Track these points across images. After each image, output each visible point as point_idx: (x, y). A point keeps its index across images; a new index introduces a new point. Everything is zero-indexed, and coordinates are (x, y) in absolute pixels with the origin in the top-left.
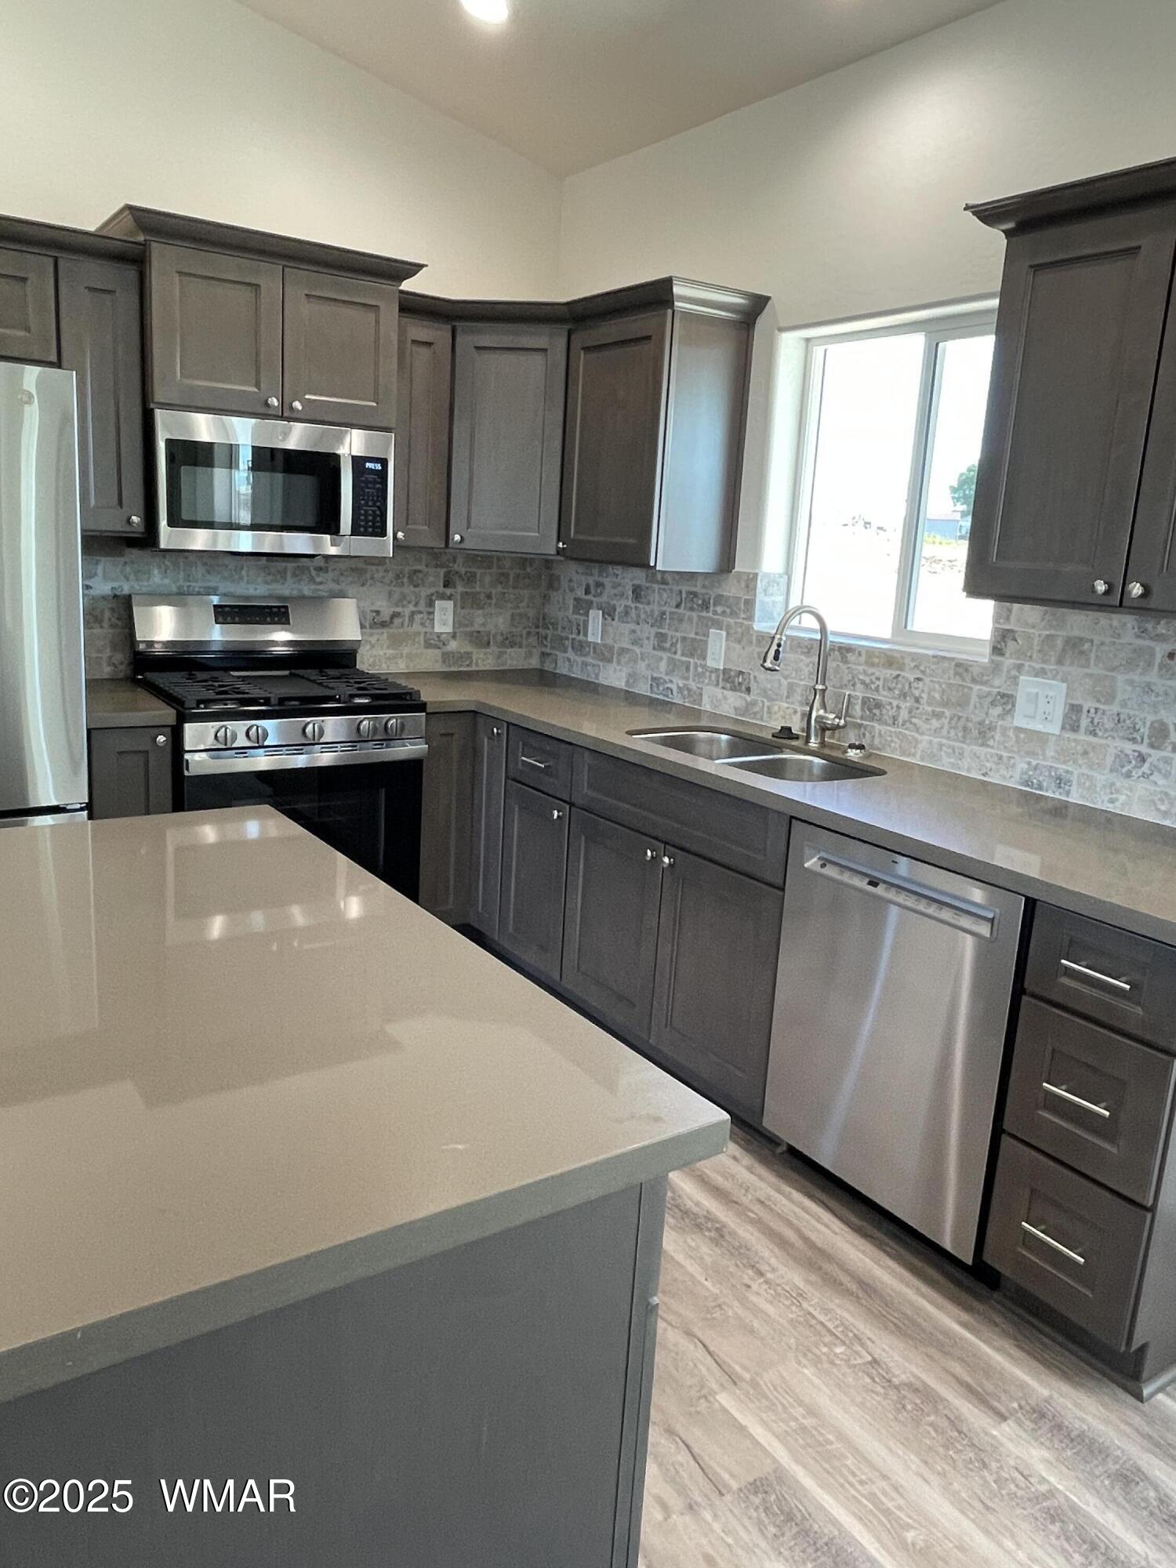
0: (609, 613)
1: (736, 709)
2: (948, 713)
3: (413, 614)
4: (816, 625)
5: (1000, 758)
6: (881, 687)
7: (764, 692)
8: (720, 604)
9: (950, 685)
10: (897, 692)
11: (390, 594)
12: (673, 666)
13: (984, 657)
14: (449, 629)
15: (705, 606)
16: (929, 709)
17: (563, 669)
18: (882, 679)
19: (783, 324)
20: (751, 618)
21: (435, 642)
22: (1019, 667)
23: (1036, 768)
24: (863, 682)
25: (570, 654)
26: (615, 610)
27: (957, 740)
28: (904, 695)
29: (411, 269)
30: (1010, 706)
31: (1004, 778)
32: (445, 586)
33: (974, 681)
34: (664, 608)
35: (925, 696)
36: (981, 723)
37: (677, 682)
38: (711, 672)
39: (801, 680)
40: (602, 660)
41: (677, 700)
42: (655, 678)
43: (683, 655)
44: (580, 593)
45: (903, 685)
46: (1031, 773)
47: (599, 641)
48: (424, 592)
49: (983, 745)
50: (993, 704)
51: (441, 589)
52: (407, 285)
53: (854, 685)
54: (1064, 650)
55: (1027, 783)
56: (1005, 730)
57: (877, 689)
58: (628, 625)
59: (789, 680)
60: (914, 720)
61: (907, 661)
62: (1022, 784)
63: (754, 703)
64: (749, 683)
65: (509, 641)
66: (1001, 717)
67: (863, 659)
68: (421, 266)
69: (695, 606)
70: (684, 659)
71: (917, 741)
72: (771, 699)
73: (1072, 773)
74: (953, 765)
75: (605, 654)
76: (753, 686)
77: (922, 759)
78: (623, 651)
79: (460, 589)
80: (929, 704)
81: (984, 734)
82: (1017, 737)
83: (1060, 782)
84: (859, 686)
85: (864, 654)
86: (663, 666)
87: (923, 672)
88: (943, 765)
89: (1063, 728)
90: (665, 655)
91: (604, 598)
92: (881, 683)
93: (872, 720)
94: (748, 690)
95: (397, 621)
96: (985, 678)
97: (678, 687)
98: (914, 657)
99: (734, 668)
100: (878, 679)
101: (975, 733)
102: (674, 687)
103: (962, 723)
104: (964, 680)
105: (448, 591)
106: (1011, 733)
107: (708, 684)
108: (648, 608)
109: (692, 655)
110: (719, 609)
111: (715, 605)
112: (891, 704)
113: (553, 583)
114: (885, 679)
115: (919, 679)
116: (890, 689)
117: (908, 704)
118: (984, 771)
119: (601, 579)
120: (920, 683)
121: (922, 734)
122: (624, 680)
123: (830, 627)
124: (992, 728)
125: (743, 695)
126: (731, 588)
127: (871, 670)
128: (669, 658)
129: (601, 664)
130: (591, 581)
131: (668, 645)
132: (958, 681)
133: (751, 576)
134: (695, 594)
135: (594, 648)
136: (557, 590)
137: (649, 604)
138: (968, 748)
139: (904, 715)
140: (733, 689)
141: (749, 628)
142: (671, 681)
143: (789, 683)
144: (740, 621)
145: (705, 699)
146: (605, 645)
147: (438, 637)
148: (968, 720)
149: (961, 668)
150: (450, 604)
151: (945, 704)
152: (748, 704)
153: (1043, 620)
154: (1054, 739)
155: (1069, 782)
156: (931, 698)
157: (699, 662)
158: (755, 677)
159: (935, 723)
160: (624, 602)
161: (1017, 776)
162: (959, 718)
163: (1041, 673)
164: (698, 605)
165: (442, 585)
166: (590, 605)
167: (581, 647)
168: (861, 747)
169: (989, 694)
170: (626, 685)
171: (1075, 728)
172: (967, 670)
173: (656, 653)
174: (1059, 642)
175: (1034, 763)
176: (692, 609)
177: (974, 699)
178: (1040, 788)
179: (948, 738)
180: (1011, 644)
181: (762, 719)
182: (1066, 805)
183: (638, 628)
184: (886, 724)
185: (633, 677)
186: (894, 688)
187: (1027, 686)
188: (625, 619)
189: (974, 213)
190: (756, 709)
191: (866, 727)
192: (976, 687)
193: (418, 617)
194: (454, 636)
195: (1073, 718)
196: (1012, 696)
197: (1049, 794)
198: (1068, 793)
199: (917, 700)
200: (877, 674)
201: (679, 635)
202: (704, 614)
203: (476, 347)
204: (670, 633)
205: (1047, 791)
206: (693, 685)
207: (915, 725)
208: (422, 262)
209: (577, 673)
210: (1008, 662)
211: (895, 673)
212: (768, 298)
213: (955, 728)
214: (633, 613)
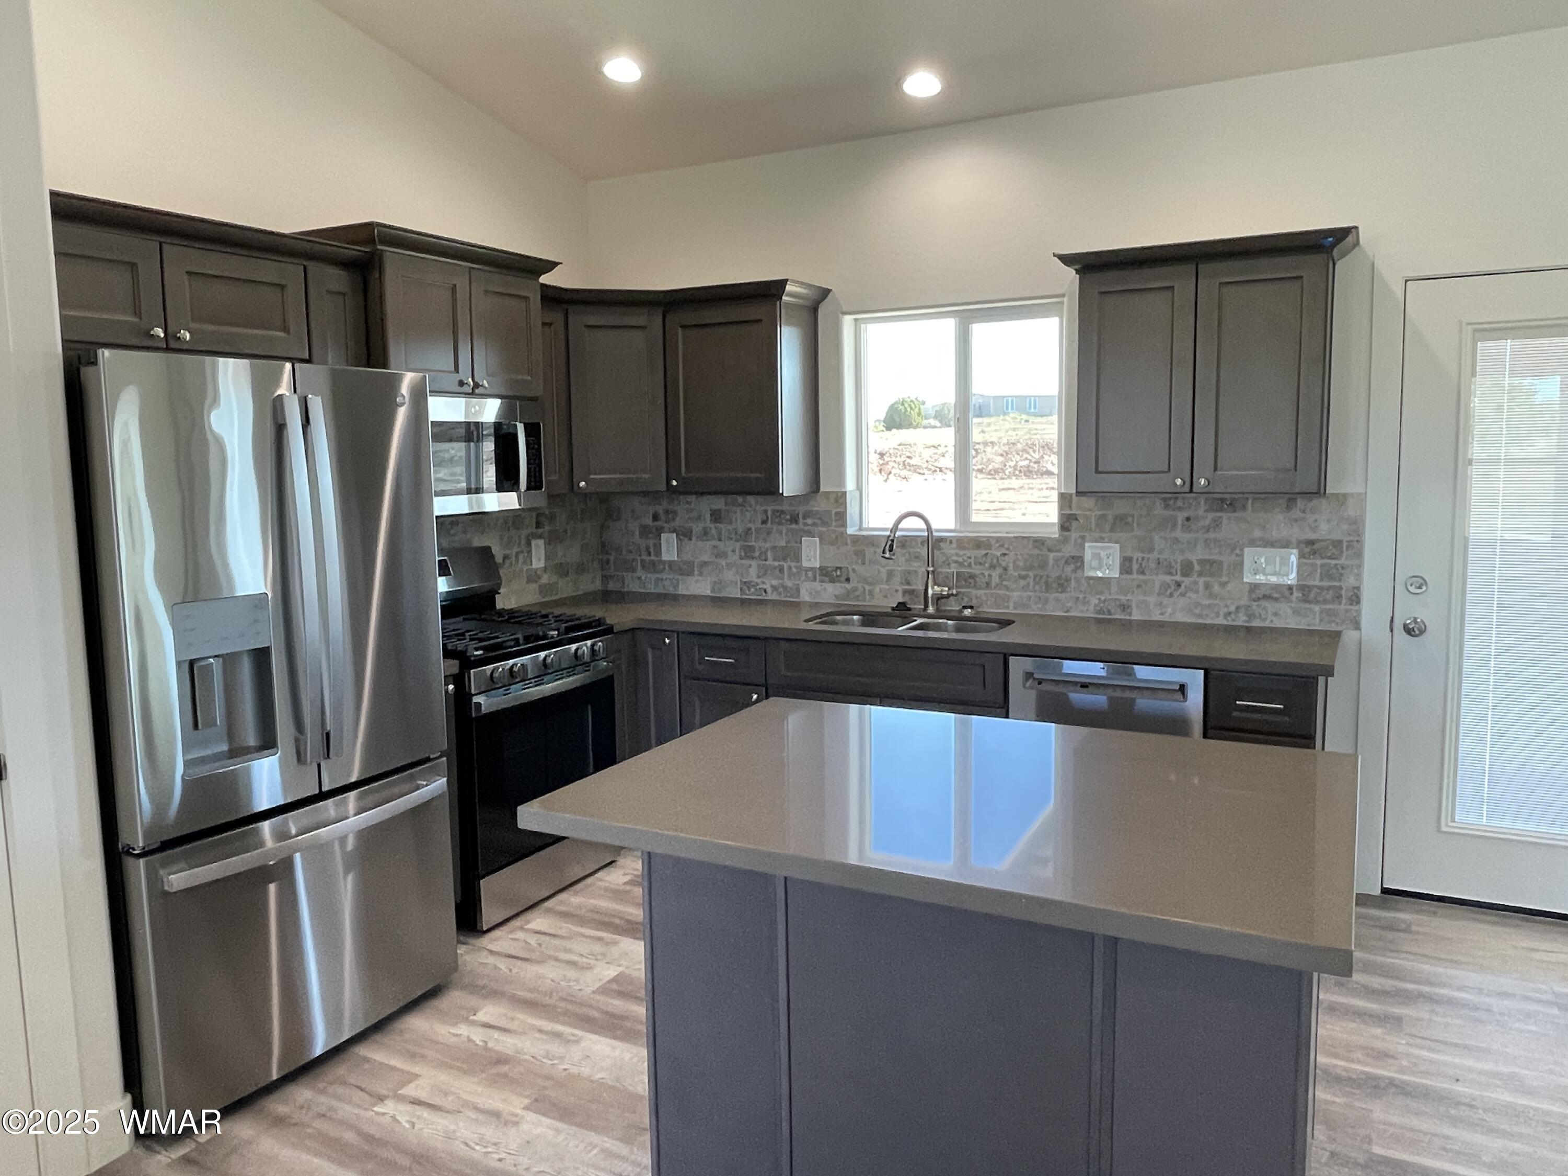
0: (684, 534)
1: (836, 596)
2: (1031, 574)
3: (517, 553)
4: (924, 526)
5: (1078, 598)
6: (973, 563)
7: (865, 580)
8: (809, 517)
9: (1030, 556)
10: (987, 565)
11: (501, 539)
12: (764, 571)
13: (1055, 533)
14: (542, 564)
15: (794, 519)
16: (1016, 574)
17: (635, 587)
18: (973, 558)
19: (844, 310)
20: (844, 525)
21: (533, 577)
22: (1083, 538)
23: (1104, 601)
24: (956, 562)
25: (640, 573)
26: (691, 531)
27: (1041, 592)
28: (993, 567)
29: (550, 266)
30: (1079, 564)
31: (1082, 611)
32: (537, 527)
33: (1049, 550)
34: (749, 525)
35: (1011, 565)
36: (1059, 578)
37: (769, 583)
38: (806, 571)
39: (899, 566)
40: (681, 574)
41: (772, 596)
42: (745, 583)
43: (774, 560)
44: (649, 521)
45: (992, 559)
46: (1102, 605)
47: (676, 559)
48: (524, 533)
49: (1063, 591)
50: (1067, 563)
51: (534, 530)
52: (545, 279)
53: (949, 564)
54: (1115, 523)
55: (1099, 612)
56: (1078, 581)
57: (970, 565)
58: (708, 543)
59: (887, 568)
60: (1005, 583)
61: (993, 542)
62: (1097, 613)
63: (856, 589)
64: (848, 575)
65: (581, 569)
66: (1075, 571)
67: (954, 545)
68: (556, 264)
69: (784, 521)
70: (776, 564)
71: (1009, 597)
72: (870, 584)
73: (1131, 600)
74: (1041, 609)
75: (685, 569)
76: (852, 576)
77: (1015, 608)
78: (705, 564)
79: (547, 528)
80: (1015, 571)
81: (1062, 584)
82: (1089, 584)
83: (1125, 607)
84: (953, 565)
85: (954, 541)
86: (753, 571)
87: (1008, 549)
88: (1033, 610)
89: (1121, 573)
90: (754, 563)
91: (677, 523)
92: (972, 561)
93: (969, 587)
94: (848, 580)
95: (507, 562)
96: (1058, 548)
97: (772, 586)
98: (998, 539)
99: (830, 564)
100: (970, 558)
101: (1055, 585)
102: (767, 586)
103: (1044, 580)
104: (1041, 550)
105: (540, 531)
106: (1083, 581)
107: (805, 581)
108: (730, 527)
109: (784, 559)
110: (809, 521)
111: (804, 518)
112: (983, 574)
113: (612, 515)
114: (975, 557)
115: (1005, 555)
116: (980, 564)
117: (998, 572)
118: (1066, 610)
119: (671, 507)
120: (1006, 557)
121: (1013, 590)
122: (709, 587)
123: (934, 526)
124: (1068, 580)
125: (843, 585)
126: (819, 505)
127: (961, 553)
128: (759, 566)
129: (680, 577)
130: (660, 510)
131: (757, 554)
132: (1036, 552)
133: (839, 494)
134: (782, 512)
135: (670, 566)
136: (619, 519)
137: (731, 522)
138: (1052, 596)
139: (995, 580)
140: (832, 581)
141: (843, 534)
142: (764, 583)
143: (888, 570)
144: (833, 528)
145: (803, 592)
146: (684, 563)
147: (536, 572)
148: (1048, 576)
149: (1039, 542)
150: (541, 542)
151: (1031, 568)
152: (848, 592)
153: (1096, 505)
154: (1115, 581)
155: (1129, 607)
156: (1016, 568)
157: (793, 564)
158: (854, 570)
159: (1022, 583)
160: (701, 525)
161: (1092, 608)
162: (1041, 577)
163: (1101, 539)
164: (787, 520)
165: (535, 526)
166: (660, 531)
167: (653, 567)
168: (971, 608)
169: (1063, 557)
170: (712, 592)
171: (1129, 572)
172: (1043, 544)
173: (743, 562)
174: (1110, 518)
175: (1103, 598)
176: (780, 523)
177: (1051, 562)
178: (1109, 613)
179: (1035, 591)
180: (1075, 524)
181: (864, 601)
182: (1130, 622)
183: (721, 544)
184: (981, 588)
185: (715, 585)
186: (985, 562)
187: (1090, 550)
188: (704, 538)
189: (1059, 258)
190: (857, 593)
191: (963, 594)
192: (1052, 555)
193: (521, 557)
194: (545, 569)
195: (1126, 565)
196: (1081, 557)
197: (1117, 617)
198: (1130, 614)
199: (1005, 569)
200: (968, 555)
201: (768, 545)
202: (794, 526)
203: (586, 326)
204: (757, 545)
205: (1115, 614)
206: (789, 584)
207: (1005, 586)
208: (557, 261)
209: (651, 588)
210: (1074, 535)
211: (985, 552)
212: (831, 290)
213: (1038, 583)
214: (714, 531)
